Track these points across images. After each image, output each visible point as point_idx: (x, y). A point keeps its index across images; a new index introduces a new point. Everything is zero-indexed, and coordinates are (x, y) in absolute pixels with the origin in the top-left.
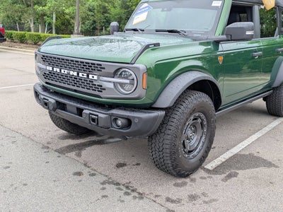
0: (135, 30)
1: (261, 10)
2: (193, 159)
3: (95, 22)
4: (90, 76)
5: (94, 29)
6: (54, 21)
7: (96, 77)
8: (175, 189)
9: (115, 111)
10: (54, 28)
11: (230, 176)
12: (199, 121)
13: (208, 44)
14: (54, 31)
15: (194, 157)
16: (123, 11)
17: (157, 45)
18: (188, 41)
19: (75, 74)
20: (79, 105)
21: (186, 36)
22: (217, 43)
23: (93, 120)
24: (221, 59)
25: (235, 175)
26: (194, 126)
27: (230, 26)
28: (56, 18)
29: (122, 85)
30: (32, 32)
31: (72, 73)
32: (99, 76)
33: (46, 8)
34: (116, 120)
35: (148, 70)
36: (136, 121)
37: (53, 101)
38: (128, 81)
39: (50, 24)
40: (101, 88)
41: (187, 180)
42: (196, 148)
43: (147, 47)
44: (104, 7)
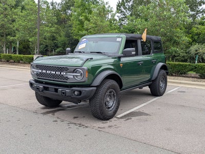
0: (80, 52)
1: (141, 42)
2: (110, 112)
3: (47, 46)
4: (62, 73)
5: (47, 50)
6: (18, 45)
7: (64, 74)
8: (102, 124)
9: (74, 88)
10: (17, 50)
11: (128, 119)
12: (112, 93)
13: (115, 58)
14: (17, 53)
15: (111, 111)
16: (67, 39)
17: (92, 59)
18: (106, 57)
19: (54, 73)
20: (56, 87)
21: (105, 55)
22: (119, 58)
23: (64, 93)
24: (121, 65)
25: (131, 119)
26: (110, 96)
27: (125, 50)
28: (19, 44)
29: (77, 76)
30: (5, 54)
31: (52, 72)
32: (66, 73)
33: (16, 38)
34: (74, 92)
35: (88, 69)
36: (84, 91)
37: (42, 87)
38: (79, 74)
39: (14, 48)
40: (67, 78)
41: (108, 121)
42: (112, 106)
43: (88, 59)
44: (54, 36)
